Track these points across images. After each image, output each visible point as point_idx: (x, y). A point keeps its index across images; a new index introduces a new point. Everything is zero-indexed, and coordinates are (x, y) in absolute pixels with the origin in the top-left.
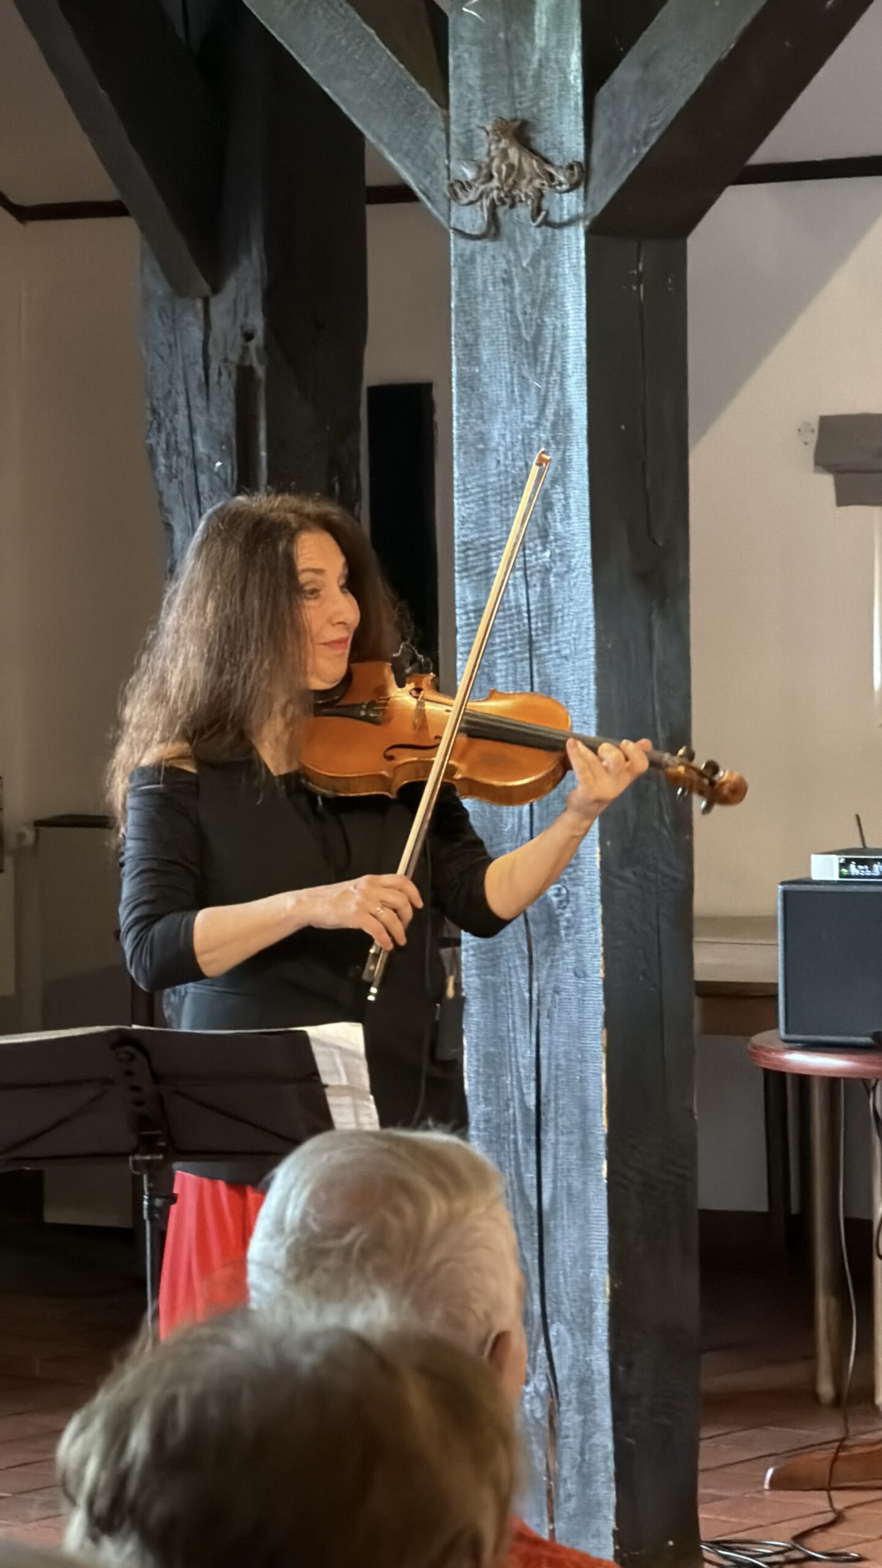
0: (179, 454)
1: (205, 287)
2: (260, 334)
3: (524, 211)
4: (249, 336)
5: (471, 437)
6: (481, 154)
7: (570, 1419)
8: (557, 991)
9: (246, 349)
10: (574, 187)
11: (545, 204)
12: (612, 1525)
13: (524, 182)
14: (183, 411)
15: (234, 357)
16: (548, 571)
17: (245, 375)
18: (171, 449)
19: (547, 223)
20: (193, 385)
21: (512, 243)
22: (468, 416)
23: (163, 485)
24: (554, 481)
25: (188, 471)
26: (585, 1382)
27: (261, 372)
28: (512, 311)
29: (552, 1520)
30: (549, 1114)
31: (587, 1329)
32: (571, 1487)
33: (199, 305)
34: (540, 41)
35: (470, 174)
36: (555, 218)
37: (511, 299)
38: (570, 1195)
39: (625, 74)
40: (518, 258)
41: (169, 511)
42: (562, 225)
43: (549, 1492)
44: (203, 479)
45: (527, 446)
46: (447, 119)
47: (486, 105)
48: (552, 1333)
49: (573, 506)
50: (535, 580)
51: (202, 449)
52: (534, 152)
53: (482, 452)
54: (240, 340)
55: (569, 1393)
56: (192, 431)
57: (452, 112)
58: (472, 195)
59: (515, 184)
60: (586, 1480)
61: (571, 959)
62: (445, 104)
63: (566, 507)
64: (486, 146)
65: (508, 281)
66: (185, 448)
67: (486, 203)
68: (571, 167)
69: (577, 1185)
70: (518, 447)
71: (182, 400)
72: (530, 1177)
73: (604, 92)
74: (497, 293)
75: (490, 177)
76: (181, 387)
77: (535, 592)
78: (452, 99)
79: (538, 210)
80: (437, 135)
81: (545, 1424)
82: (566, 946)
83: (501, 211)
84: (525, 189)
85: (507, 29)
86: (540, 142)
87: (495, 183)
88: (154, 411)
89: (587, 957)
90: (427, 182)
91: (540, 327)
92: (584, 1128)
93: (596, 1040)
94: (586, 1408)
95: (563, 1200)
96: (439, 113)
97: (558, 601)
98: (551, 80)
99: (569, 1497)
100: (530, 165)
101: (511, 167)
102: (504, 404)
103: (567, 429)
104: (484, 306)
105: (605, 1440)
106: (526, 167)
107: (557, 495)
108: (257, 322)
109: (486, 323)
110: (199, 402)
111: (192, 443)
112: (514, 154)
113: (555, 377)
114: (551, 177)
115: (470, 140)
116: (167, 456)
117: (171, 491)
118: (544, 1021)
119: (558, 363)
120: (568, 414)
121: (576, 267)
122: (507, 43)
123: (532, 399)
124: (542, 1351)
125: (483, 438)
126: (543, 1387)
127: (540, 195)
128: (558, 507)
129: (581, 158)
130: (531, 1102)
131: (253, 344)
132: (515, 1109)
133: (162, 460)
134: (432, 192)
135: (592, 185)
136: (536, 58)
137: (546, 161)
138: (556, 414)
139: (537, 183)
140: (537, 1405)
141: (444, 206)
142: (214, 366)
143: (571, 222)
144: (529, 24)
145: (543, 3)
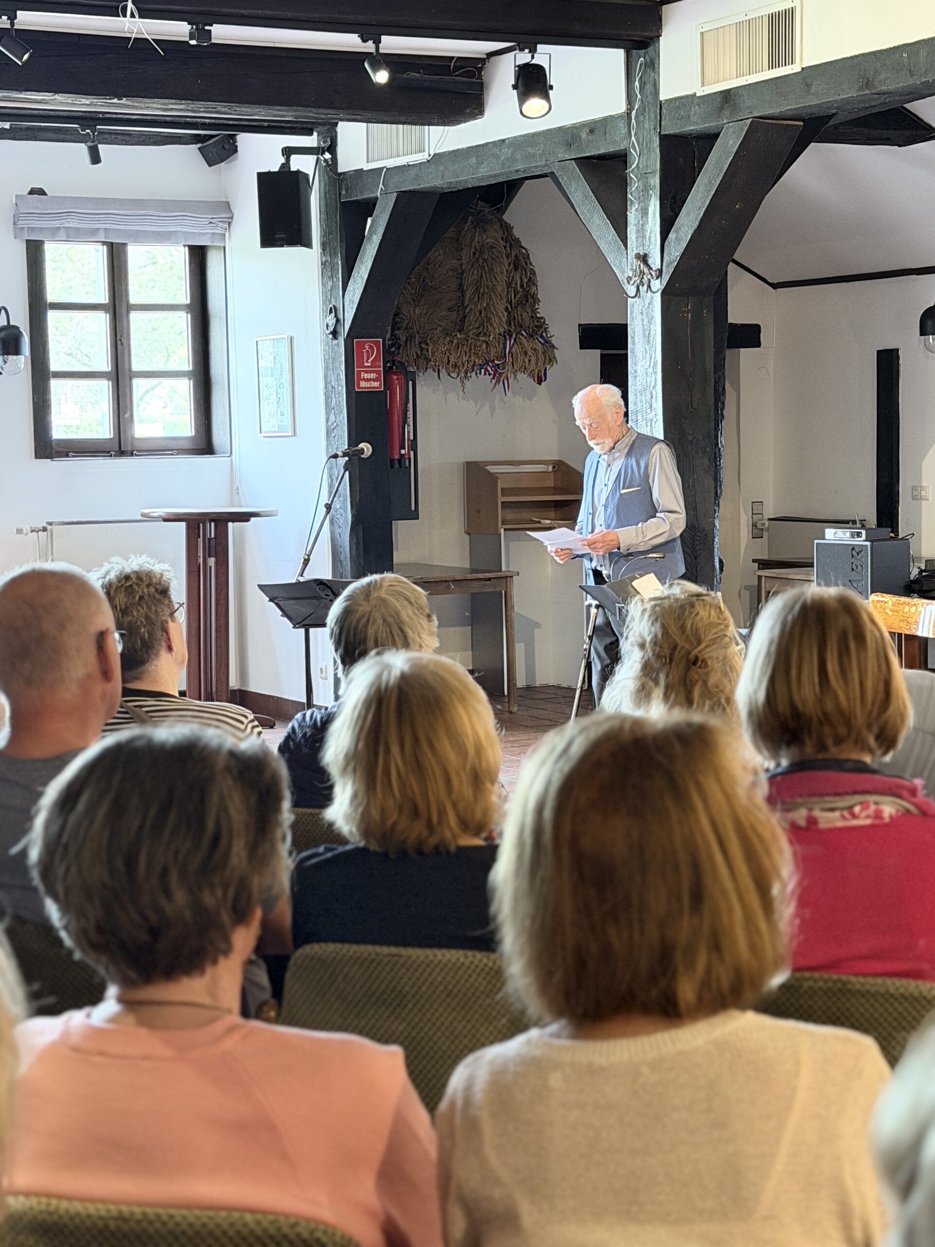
3: (645, 287)
5: (633, 371)
6: (635, 266)
10: (657, 278)
11: (651, 284)
13: (645, 277)
16: (652, 420)
19: (651, 291)
21: (643, 299)
22: (632, 364)
24: (653, 387)
28: (643, 325)
34: (650, 224)
35: (632, 274)
36: (653, 289)
37: (643, 320)
39: (671, 237)
40: (644, 305)
42: (655, 292)
45: (647, 376)
46: (627, 252)
47: (636, 249)
49: (658, 398)
50: (649, 424)
52: (647, 266)
53: (636, 377)
57: (628, 250)
58: (633, 281)
59: (643, 277)
62: (626, 248)
63: (656, 397)
64: (635, 263)
65: (642, 313)
67: (636, 284)
68: (657, 270)
70: (645, 374)
73: (665, 244)
74: (639, 318)
75: (637, 275)
78: (628, 245)
79: (649, 287)
80: (624, 258)
83: (640, 287)
84: (645, 279)
85: (642, 219)
86: (649, 262)
87: (638, 277)
90: (622, 276)
91: (650, 330)
96: (625, 250)
98: (653, 239)
101: (642, 271)
102: (641, 359)
103: (656, 368)
104: (636, 323)
106: (646, 271)
107: (654, 393)
109: (637, 329)
112: (642, 266)
113: (653, 349)
114: (652, 275)
119: (654, 344)
120: (657, 362)
121: (658, 307)
122: (642, 225)
123: (648, 357)
125: (636, 371)
127: (649, 281)
128: (654, 397)
129: (659, 268)
134: (624, 281)
135: (663, 276)
136: (649, 230)
137: (651, 269)
138: (654, 362)
139: (648, 277)
141: (626, 286)
143: (657, 292)
144: (647, 218)
145: (651, 209)
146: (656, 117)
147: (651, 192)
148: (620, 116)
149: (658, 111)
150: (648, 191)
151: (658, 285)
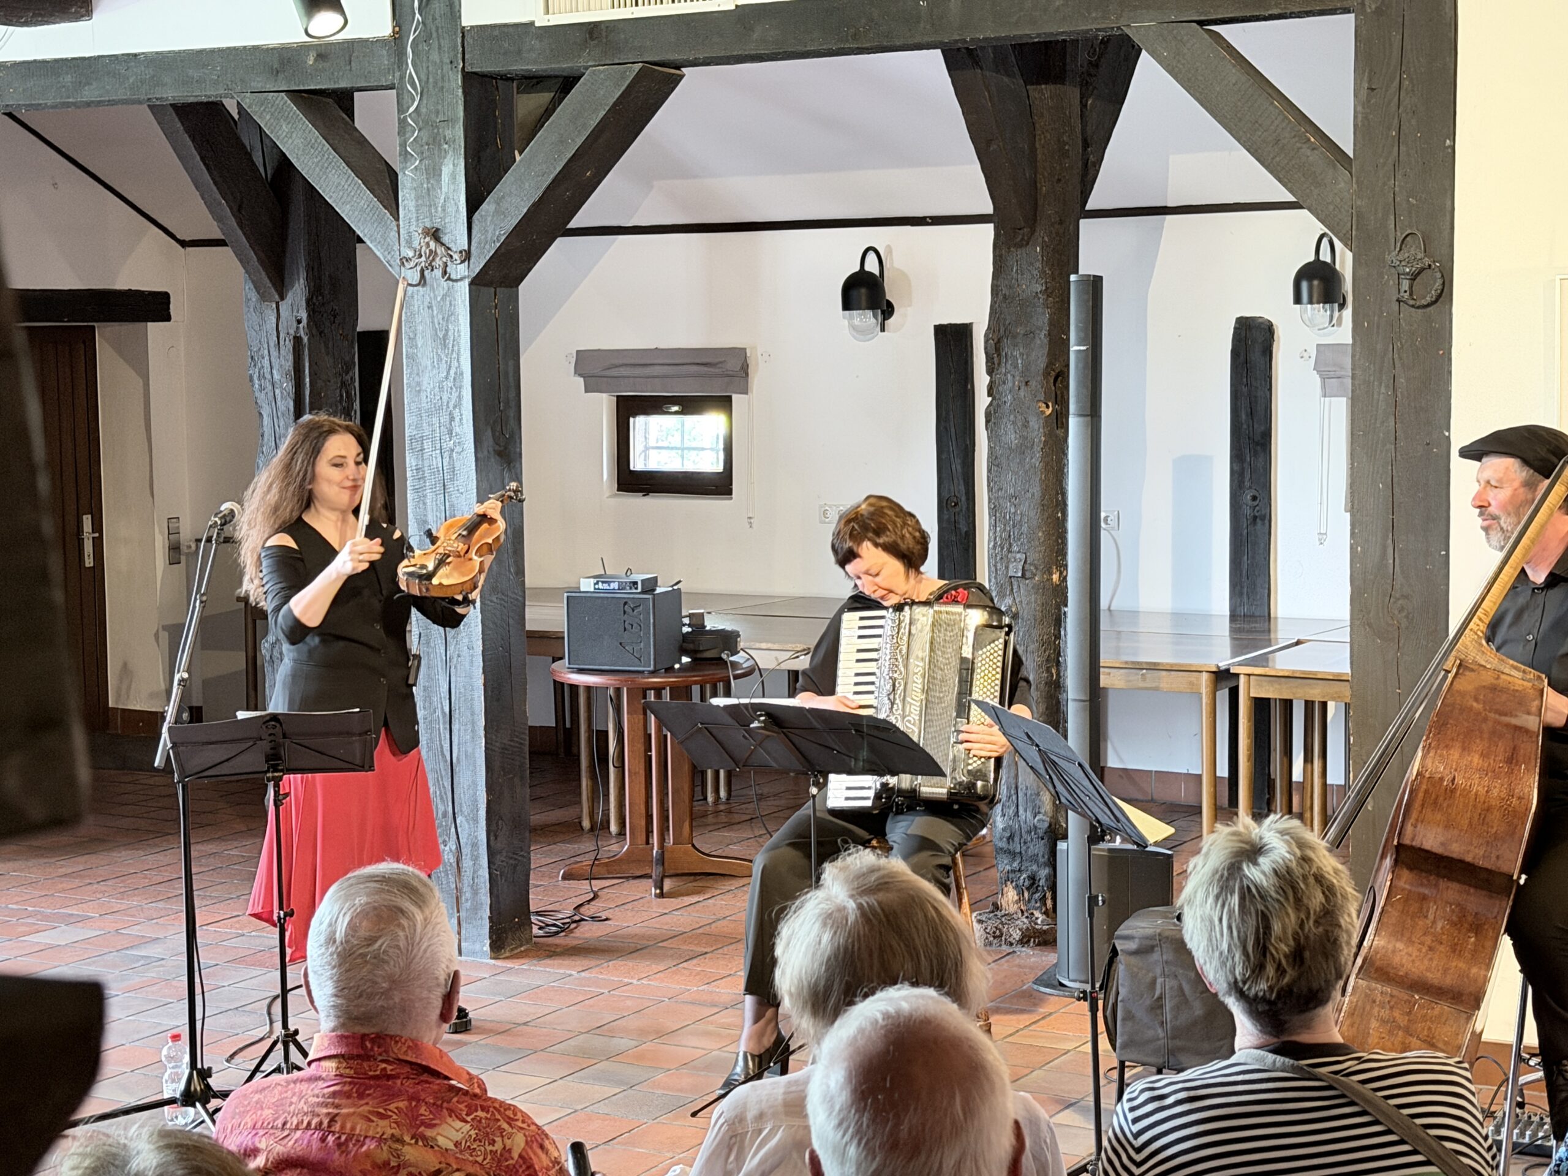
0: (265, 379)
1: (277, 297)
2: (305, 321)
3: (438, 273)
4: (299, 322)
5: (413, 384)
6: (416, 244)
7: (467, 863)
8: (459, 656)
9: (298, 328)
10: (462, 262)
11: (448, 269)
12: (488, 914)
13: (438, 259)
14: (267, 358)
15: (292, 332)
16: (452, 450)
17: (297, 340)
18: (261, 377)
19: (449, 279)
20: (272, 344)
21: (432, 289)
22: (411, 374)
23: (257, 394)
24: (455, 407)
25: (270, 387)
26: (475, 845)
27: (305, 339)
28: (433, 322)
29: (458, 911)
30: (455, 715)
31: (476, 820)
32: (468, 895)
33: (274, 306)
34: (444, 189)
35: (411, 254)
36: (453, 277)
37: (433, 317)
38: (466, 756)
39: (487, 207)
40: (435, 297)
41: (261, 407)
42: (456, 281)
43: (457, 898)
44: (277, 392)
45: (441, 389)
46: (398, 226)
47: (418, 220)
48: (458, 821)
49: (464, 421)
50: (446, 455)
51: (276, 376)
52: (443, 244)
53: (419, 391)
54: (295, 324)
55: (466, 850)
56: (271, 368)
57: (401, 223)
58: (412, 264)
59: (433, 260)
60: (475, 893)
61: (466, 640)
62: (397, 219)
63: (461, 419)
64: (418, 240)
65: (430, 307)
66: (268, 376)
67: (419, 268)
68: (461, 252)
69: (470, 750)
70: (437, 389)
71: (266, 352)
72: (447, 746)
73: (476, 216)
74: (426, 313)
75: (420, 256)
76: (266, 346)
77: (446, 460)
78: (401, 216)
79: (445, 272)
80: (394, 234)
81: (455, 865)
82: (464, 634)
83: (426, 272)
84: (438, 262)
85: (428, 183)
86: (445, 239)
87: (423, 259)
88: (252, 357)
89: (474, 639)
90: (389, 257)
91: (447, 331)
92: (473, 723)
93: (479, 680)
94: (475, 858)
95: (463, 757)
96: (394, 223)
97: (457, 465)
98: (451, 209)
99: (467, 900)
100: (441, 250)
101: (431, 251)
102: (430, 368)
103: (461, 382)
104: (418, 319)
105: (484, 873)
106: (439, 251)
107: (456, 413)
108: (304, 315)
109: (420, 328)
110: (274, 353)
111: (272, 373)
112: (432, 244)
113: (455, 355)
114: (451, 257)
115: (410, 237)
116: (259, 380)
117: (261, 397)
118: (453, 670)
119: (456, 348)
120: (462, 374)
121: (463, 301)
122: (428, 189)
123: (443, 366)
124: (453, 830)
125: (419, 384)
126: (454, 848)
127: (446, 266)
128: (457, 419)
129: (466, 248)
130: (447, 710)
131: (301, 326)
132: (439, 712)
133: (256, 382)
134: (392, 262)
135: (472, 261)
136: (442, 197)
137: (449, 249)
138: (456, 373)
139: (444, 259)
140: (451, 856)
141: (398, 268)
142: (282, 336)
143: (461, 279)
144: (439, 181)
145: (446, 171)
146: (455, 47)
147: (446, 146)
148: (380, 42)
149: (459, 40)
150: (440, 145)
151: (460, 270)
